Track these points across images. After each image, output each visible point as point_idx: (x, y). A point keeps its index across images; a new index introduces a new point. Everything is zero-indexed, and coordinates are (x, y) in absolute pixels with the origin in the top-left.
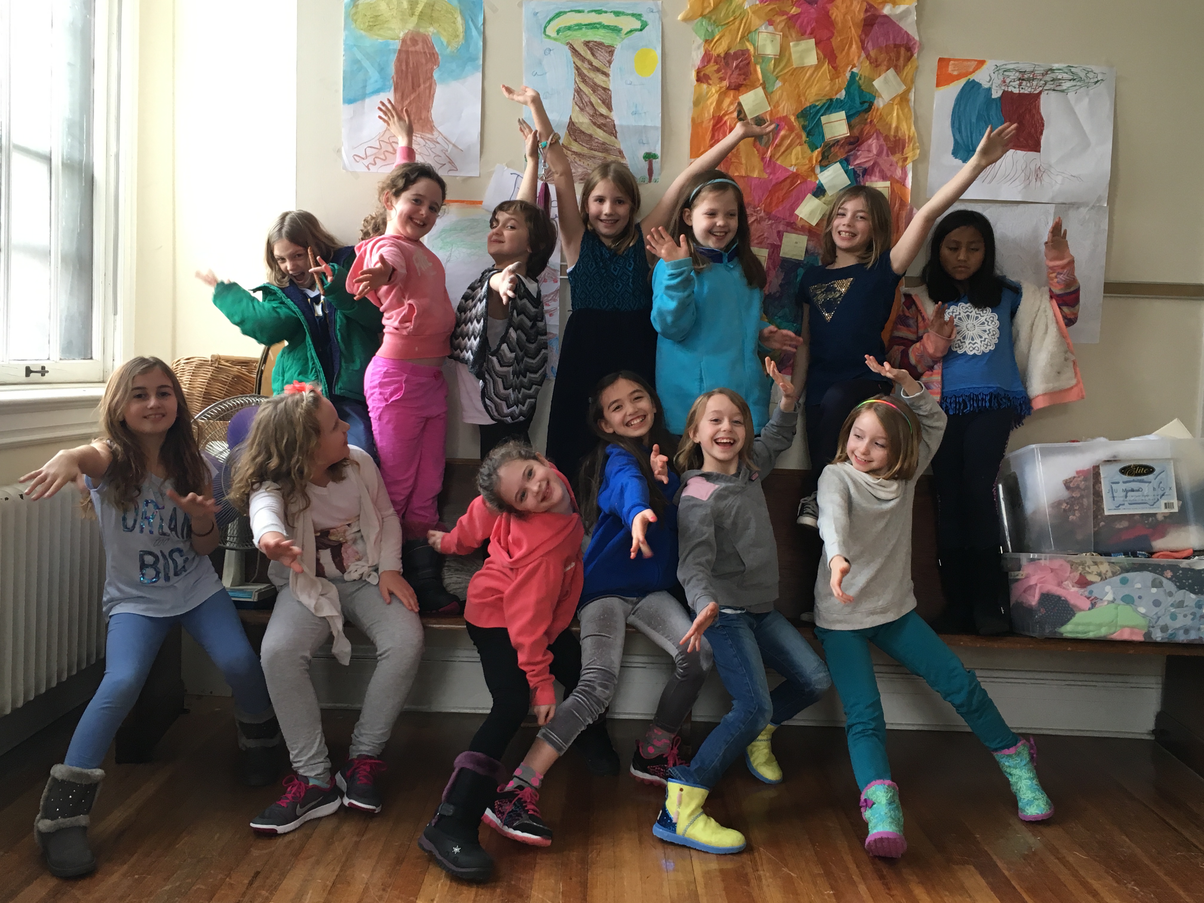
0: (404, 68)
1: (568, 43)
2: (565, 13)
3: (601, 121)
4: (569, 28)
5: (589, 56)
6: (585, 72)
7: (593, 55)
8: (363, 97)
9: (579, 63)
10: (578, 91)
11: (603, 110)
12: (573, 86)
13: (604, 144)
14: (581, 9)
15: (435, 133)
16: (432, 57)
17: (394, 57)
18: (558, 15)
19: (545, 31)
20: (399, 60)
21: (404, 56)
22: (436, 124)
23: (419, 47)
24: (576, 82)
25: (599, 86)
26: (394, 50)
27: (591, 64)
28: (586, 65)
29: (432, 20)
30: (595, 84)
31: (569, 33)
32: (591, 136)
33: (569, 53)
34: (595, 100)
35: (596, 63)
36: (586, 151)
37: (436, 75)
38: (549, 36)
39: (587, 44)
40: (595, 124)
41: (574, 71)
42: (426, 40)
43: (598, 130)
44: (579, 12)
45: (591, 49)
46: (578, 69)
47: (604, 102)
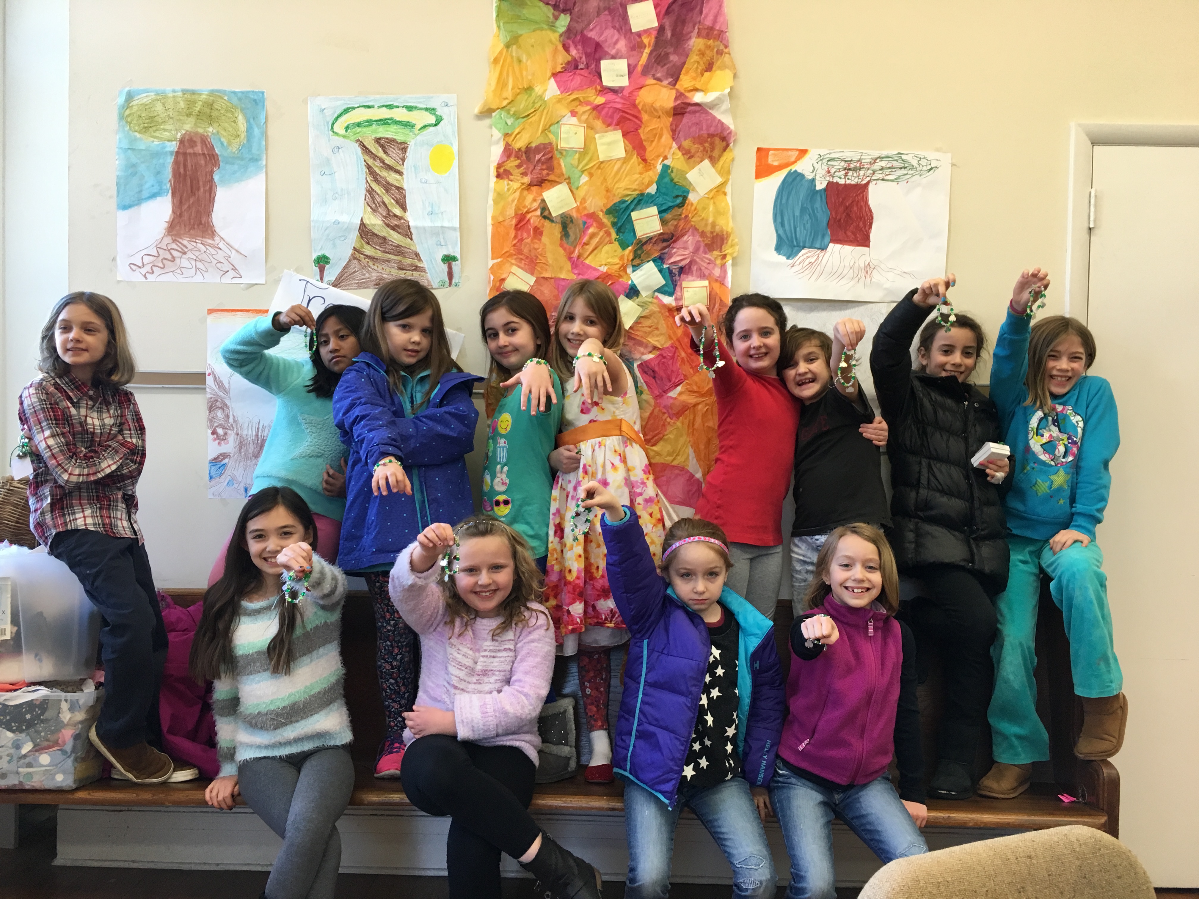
0: (182, 170)
1: (358, 141)
2: (354, 108)
3: (395, 222)
4: (359, 125)
5: (381, 154)
6: (377, 170)
7: (385, 152)
8: (138, 201)
9: (370, 162)
10: (370, 191)
11: (398, 211)
12: (363, 186)
13: (398, 246)
14: (370, 104)
15: (217, 239)
16: (212, 158)
17: (170, 160)
18: (346, 111)
19: (332, 128)
20: (176, 163)
21: (181, 158)
22: (217, 229)
23: (198, 149)
24: (367, 181)
25: (392, 185)
26: (171, 153)
27: (382, 161)
28: (378, 163)
29: (211, 119)
30: (388, 183)
31: (358, 129)
32: (384, 238)
33: (359, 150)
34: (388, 200)
35: (388, 161)
36: (379, 254)
37: (216, 177)
38: (337, 134)
39: (378, 140)
40: (388, 225)
41: (365, 170)
42: (204, 141)
43: (392, 232)
44: (369, 107)
45: (382, 146)
46: (369, 167)
47: (397, 203)
